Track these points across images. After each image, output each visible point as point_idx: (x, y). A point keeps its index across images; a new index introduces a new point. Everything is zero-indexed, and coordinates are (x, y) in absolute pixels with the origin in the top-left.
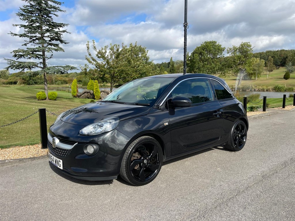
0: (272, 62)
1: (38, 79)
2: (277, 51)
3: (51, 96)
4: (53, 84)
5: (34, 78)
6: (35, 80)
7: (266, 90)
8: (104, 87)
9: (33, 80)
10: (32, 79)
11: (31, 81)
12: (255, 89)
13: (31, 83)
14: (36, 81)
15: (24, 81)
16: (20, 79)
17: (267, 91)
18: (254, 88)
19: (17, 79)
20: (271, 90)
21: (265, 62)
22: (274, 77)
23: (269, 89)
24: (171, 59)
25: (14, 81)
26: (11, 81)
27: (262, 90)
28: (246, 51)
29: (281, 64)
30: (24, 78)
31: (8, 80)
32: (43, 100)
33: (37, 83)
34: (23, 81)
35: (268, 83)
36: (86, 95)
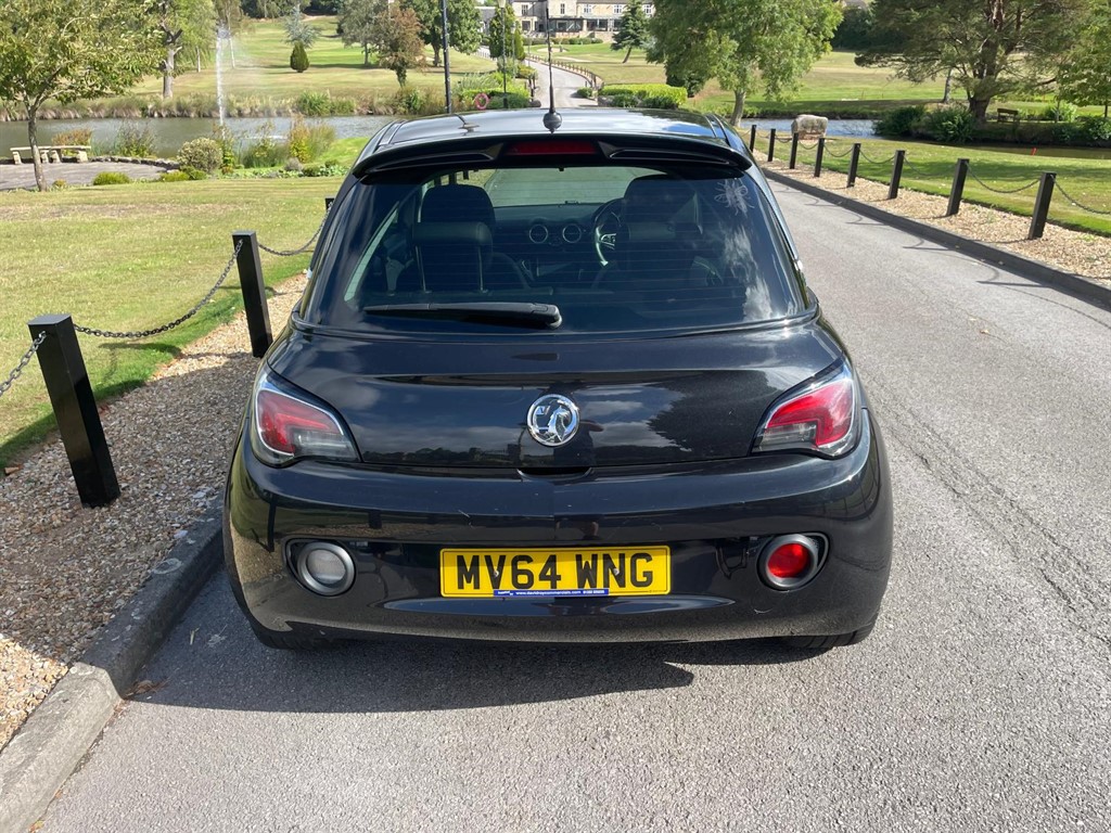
17: (279, 114)
18: (238, 104)
20: (291, 111)
23: (284, 108)
27: (263, 112)
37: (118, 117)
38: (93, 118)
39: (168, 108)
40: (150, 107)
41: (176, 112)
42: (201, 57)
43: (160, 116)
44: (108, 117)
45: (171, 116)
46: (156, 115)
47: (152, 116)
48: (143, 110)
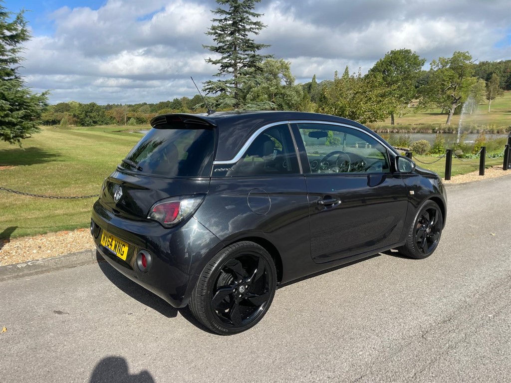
0: (497, 84)
1: (98, 116)
2: (500, 63)
4: (123, 124)
5: (92, 115)
6: (95, 118)
7: (496, 131)
9: (91, 117)
10: (89, 116)
11: (88, 119)
12: (478, 131)
13: (87, 122)
14: (95, 120)
15: (77, 120)
16: (69, 115)
17: (498, 132)
18: (478, 128)
19: (57, 116)
20: (505, 131)
21: (486, 84)
22: (499, 109)
23: (501, 130)
24: (314, 78)
25: (51, 119)
26: (47, 119)
27: (490, 132)
28: (462, 66)
29: (507, 86)
30: (77, 114)
33: (97, 123)
34: (75, 119)
35: (495, 120)
37: (422, 133)
38: (412, 133)
39: (444, 130)
40: (436, 129)
41: (447, 131)
42: (473, 108)
43: (440, 133)
44: (418, 132)
45: (445, 132)
46: (438, 132)
47: (436, 132)
48: (433, 130)
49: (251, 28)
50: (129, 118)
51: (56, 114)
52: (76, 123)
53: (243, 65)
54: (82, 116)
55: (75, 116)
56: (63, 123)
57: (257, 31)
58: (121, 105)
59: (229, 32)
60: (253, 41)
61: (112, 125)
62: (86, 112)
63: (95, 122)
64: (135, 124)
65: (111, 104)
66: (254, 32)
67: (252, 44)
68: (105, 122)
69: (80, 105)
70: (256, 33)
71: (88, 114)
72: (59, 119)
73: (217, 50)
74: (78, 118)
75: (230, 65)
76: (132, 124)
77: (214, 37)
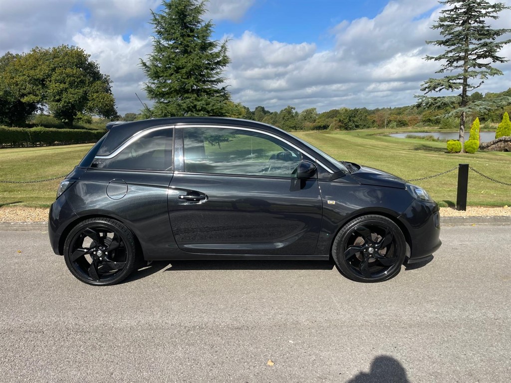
1: (361, 120)
3: (469, 146)
4: (383, 127)
5: (355, 119)
6: (357, 122)
8: (486, 130)
9: (354, 122)
11: (350, 123)
13: (350, 127)
14: (357, 124)
15: (341, 124)
16: (336, 121)
19: (328, 122)
25: (323, 124)
26: (319, 124)
30: (342, 119)
31: (314, 124)
32: (457, 152)
33: (359, 127)
34: (340, 124)
36: (502, 146)
49: (487, 12)
50: (389, 122)
51: (327, 120)
52: (340, 127)
53: (476, 56)
54: (346, 121)
55: (340, 121)
56: (331, 127)
57: (494, 14)
58: (390, 108)
59: (461, 22)
60: (489, 27)
61: (372, 129)
62: (350, 117)
63: (357, 127)
64: (395, 127)
65: (380, 108)
66: (492, 17)
67: (488, 31)
68: (367, 125)
69: (346, 110)
70: (494, 17)
71: (351, 119)
72: (328, 124)
73: (444, 43)
74: (342, 123)
75: (460, 58)
76: (392, 128)
77: (440, 30)
